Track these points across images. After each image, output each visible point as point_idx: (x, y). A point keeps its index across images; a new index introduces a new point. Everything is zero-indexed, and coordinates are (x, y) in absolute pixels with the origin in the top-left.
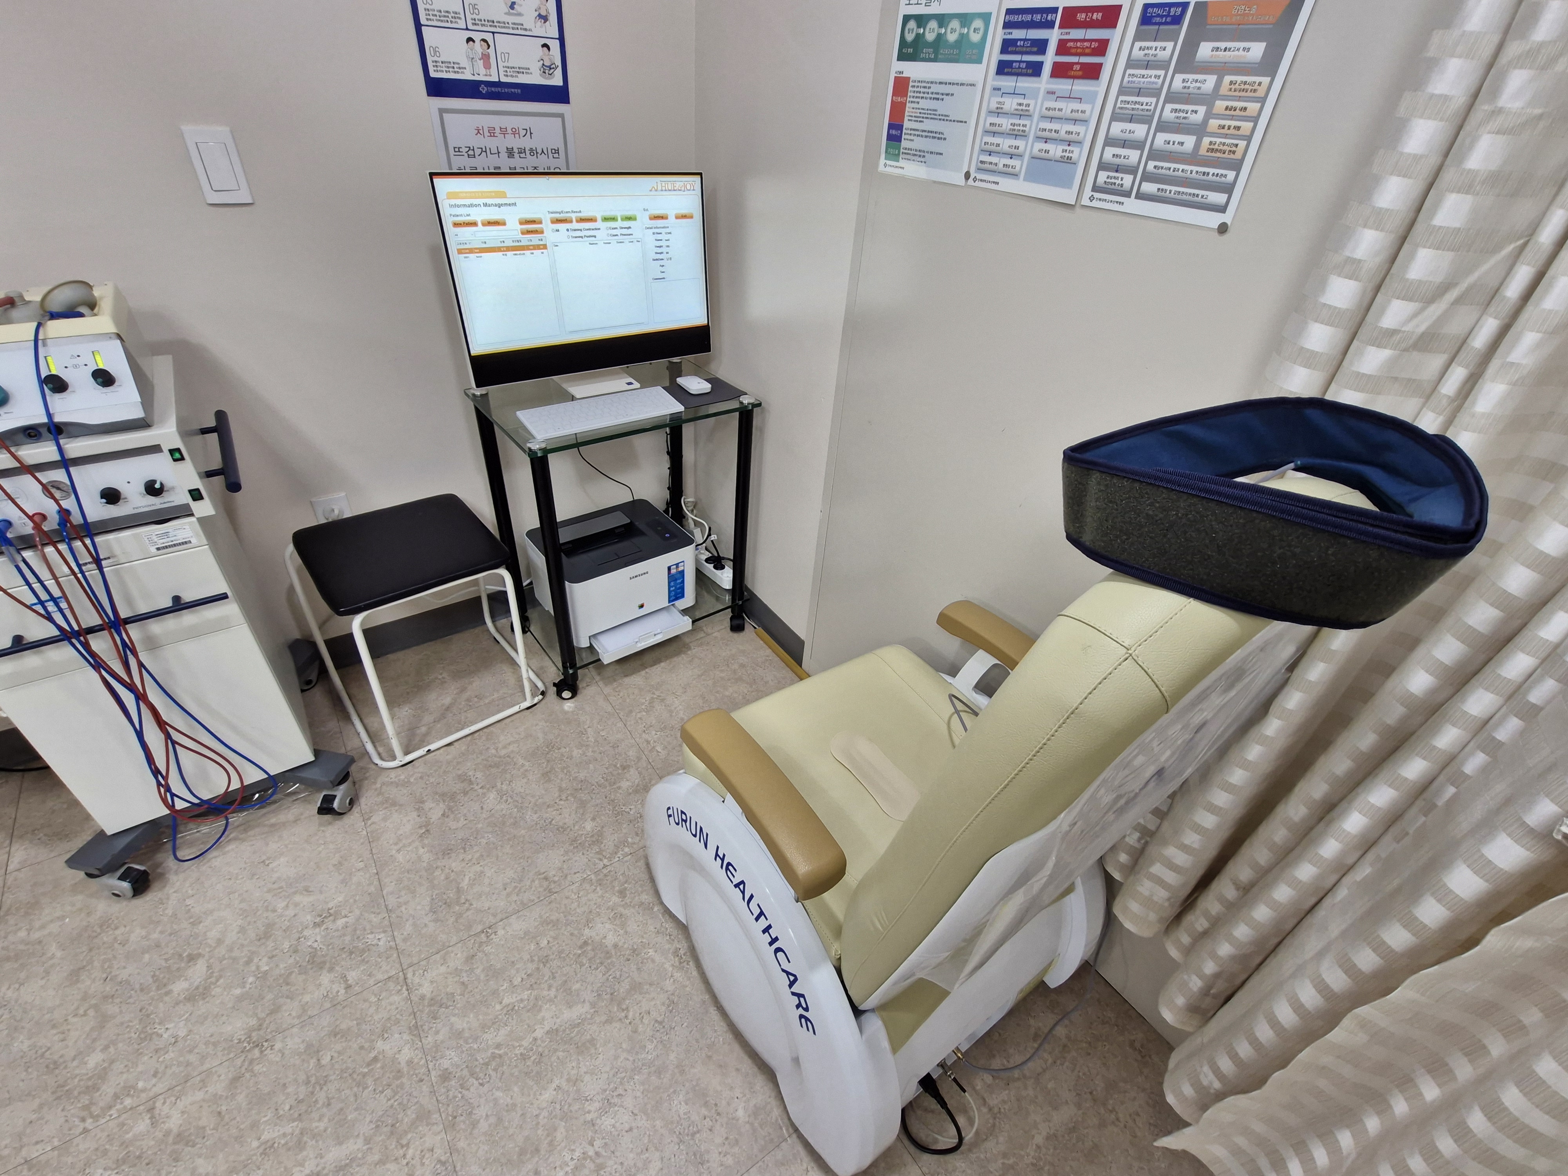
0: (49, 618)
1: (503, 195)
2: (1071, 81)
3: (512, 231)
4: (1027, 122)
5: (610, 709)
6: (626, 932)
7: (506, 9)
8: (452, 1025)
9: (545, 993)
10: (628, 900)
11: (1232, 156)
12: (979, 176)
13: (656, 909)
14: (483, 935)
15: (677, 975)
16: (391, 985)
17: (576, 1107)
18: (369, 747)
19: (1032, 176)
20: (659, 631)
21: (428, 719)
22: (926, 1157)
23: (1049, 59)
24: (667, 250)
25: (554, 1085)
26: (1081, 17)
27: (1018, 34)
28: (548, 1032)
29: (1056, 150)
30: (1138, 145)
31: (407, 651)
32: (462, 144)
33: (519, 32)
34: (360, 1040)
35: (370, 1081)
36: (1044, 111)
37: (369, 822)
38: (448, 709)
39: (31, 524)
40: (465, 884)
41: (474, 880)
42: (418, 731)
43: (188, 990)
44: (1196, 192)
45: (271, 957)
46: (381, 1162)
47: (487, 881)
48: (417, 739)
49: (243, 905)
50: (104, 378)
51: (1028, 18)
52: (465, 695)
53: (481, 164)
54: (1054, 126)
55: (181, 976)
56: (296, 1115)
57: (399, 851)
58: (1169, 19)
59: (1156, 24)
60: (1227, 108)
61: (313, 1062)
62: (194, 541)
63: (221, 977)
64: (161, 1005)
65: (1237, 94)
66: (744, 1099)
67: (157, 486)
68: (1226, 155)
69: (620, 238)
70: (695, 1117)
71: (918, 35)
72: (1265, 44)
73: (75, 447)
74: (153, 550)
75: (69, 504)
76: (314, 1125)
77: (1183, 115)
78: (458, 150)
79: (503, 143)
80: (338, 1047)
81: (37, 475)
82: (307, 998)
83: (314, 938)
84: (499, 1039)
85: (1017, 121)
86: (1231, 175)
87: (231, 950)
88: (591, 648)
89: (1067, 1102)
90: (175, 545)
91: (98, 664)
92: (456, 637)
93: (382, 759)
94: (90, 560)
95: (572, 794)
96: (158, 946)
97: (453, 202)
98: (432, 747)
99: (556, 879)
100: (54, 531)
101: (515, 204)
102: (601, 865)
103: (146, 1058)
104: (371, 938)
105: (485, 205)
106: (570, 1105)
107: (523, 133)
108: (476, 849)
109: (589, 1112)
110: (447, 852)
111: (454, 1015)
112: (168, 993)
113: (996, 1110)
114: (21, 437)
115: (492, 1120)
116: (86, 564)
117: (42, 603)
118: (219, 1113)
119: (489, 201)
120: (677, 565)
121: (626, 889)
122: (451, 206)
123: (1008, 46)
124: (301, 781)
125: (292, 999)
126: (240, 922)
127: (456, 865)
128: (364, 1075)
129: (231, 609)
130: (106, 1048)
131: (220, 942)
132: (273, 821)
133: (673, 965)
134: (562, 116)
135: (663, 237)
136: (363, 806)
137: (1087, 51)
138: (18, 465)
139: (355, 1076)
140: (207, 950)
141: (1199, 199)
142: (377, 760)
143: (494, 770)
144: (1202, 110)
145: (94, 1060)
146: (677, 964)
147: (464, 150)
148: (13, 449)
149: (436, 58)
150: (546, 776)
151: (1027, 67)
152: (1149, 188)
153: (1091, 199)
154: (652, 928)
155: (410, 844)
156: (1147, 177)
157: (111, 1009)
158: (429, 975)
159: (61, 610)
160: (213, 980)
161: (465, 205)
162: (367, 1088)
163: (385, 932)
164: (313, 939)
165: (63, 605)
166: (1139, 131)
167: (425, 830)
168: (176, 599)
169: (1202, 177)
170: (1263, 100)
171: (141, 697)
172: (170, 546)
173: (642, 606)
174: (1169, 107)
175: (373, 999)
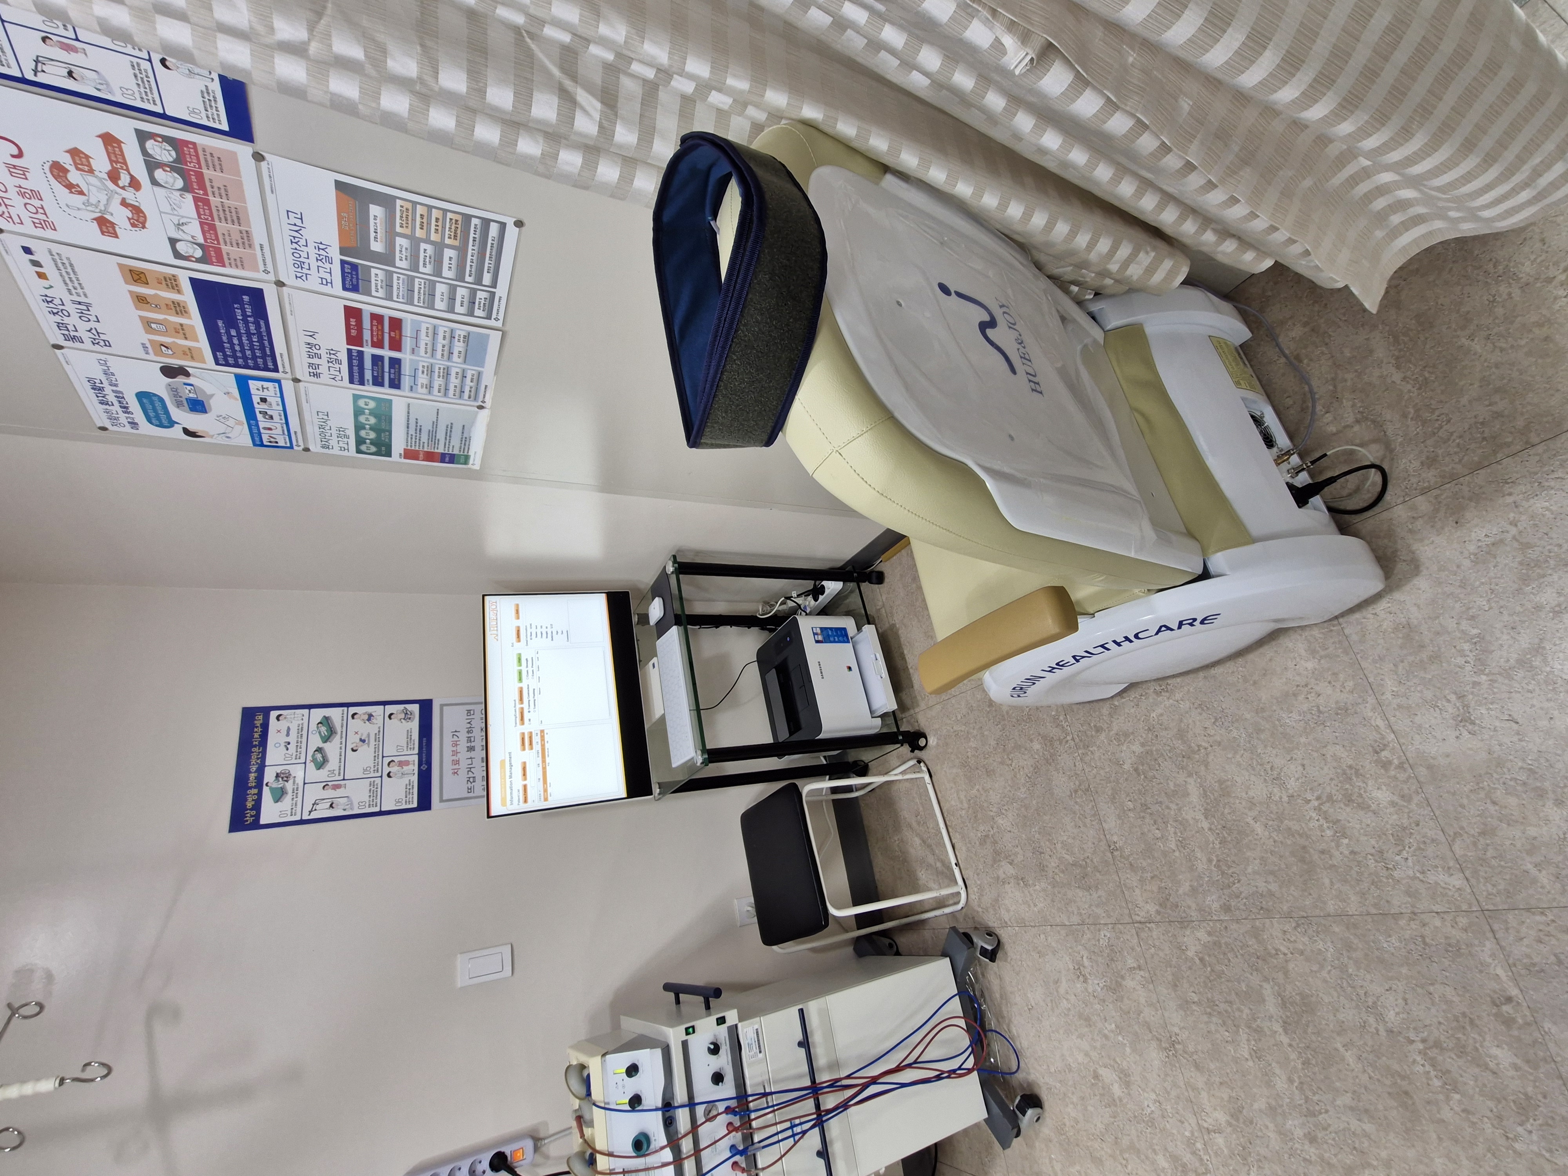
0: (804, 1133)
1: (503, 762)
2: (403, 338)
3: (531, 757)
4: (437, 367)
5: (938, 707)
6: (1133, 733)
7: (365, 746)
8: (1185, 894)
9: (1172, 813)
10: (1105, 726)
11: (460, 222)
12: (481, 398)
13: (1116, 703)
14: (1116, 853)
15: (1178, 696)
16: (1143, 935)
17: (1273, 807)
18: (947, 910)
19: (481, 362)
20: (873, 656)
21: (931, 859)
22: (1388, 497)
23: (386, 353)
24: (544, 627)
25: (1252, 822)
26: (354, 333)
27: (368, 375)
28: (1206, 818)
29: (459, 346)
30: (453, 289)
31: (874, 864)
32: (465, 786)
33: (380, 736)
34: (1183, 968)
35: (1218, 968)
36: (429, 355)
37: (1009, 923)
38: (924, 842)
39: (734, 1133)
40: (1070, 859)
41: (1067, 850)
42: (940, 869)
43: (1120, 1085)
44: (489, 245)
45: (1106, 1020)
46: (1286, 973)
47: (1071, 841)
48: (945, 870)
49: (1061, 1032)
50: (632, 1070)
51: (356, 369)
52: (914, 824)
53: (479, 773)
54: (439, 348)
55: (1109, 1089)
56: (1234, 1028)
57: (1035, 905)
58: (354, 273)
59: (358, 282)
60: (422, 228)
61: (1194, 1007)
62: (756, 1027)
63: (1114, 1060)
64: (1128, 1106)
65: (410, 222)
66: (1298, 660)
67: (712, 1047)
68: (459, 226)
69: (535, 668)
70: (1305, 707)
71: (371, 443)
72: (371, 206)
73: (680, 1095)
74: (761, 1056)
75: (721, 1107)
76: (1244, 1016)
77: (428, 259)
78: (470, 790)
79: (463, 755)
80: (1186, 985)
81: (699, 1123)
82: (1142, 1000)
83: (1096, 984)
84: (1204, 860)
85: (436, 374)
86: (475, 221)
87: (1095, 1048)
88: (883, 716)
89: (1367, 339)
90: (758, 1040)
91: (844, 1106)
92: (866, 823)
93: (958, 903)
94: (764, 1099)
95: (1008, 755)
96: (1083, 1099)
97: (508, 802)
98: (953, 861)
99: (1077, 783)
100: (741, 1119)
101: (510, 753)
102: (1072, 743)
103: (1168, 1126)
104: (1103, 942)
105: (511, 777)
106: (1271, 812)
107: (455, 738)
108: (1042, 844)
109: (1281, 798)
110: (1042, 868)
111: (1177, 891)
112: (1121, 1100)
113: (1359, 416)
114: (671, 1129)
115: (1271, 878)
116: (767, 1102)
117: (793, 1135)
118: (1221, 1083)
119: (508, 774)
120: (815, 634)
121: (1095, 726)
122: (512, 804)
123: (378, 382)
124: (966, 969)
125: (1141, 1012)
126: (1074, 1037)
127: (1053, 863)
128: (1212, 970)
129: (813, 1008)
130: (1154, 1151)
131: (1087, 1054)
132: (998, 996)
133: (1168, 698)
134: (442, 706)
135: (534, 631)
136: (995, 925)
137: (380, 328)
138: (691, 1135)
139: (1212, 978)
140: (1091, 1064)
141: (495, 243)
142: (959, 907)
143: (979, 816)
144: (423, 246)
145: (1162, 1162)
146: (1167, 694)
147: (469, 785)
148: (680, 1136)
149: (404, 802)
150: (989, 773)
151: (394, 368)
152: (487, 279)
153: (497, 319)
154: (1133, 710)
155: (1031, 895)
156: (479, 281)
157: (1125, 1141)
158: (1141, 904)
159: (801, 1124)
160: (1116, 1066)
161: (511, 793)
162: (1223, 971)
163: (1099, 930)
164: (1097, 987)
165: (797, 1121)
166: (441, 289)
167: (1021, 881)
168: (800, 1044)
169: (477, 242)
170: (415, 204)
171: (874, 1081)
172: (759, 1044)
173: (850, 668)
174: (422, 269)
175: (1153, 950)
